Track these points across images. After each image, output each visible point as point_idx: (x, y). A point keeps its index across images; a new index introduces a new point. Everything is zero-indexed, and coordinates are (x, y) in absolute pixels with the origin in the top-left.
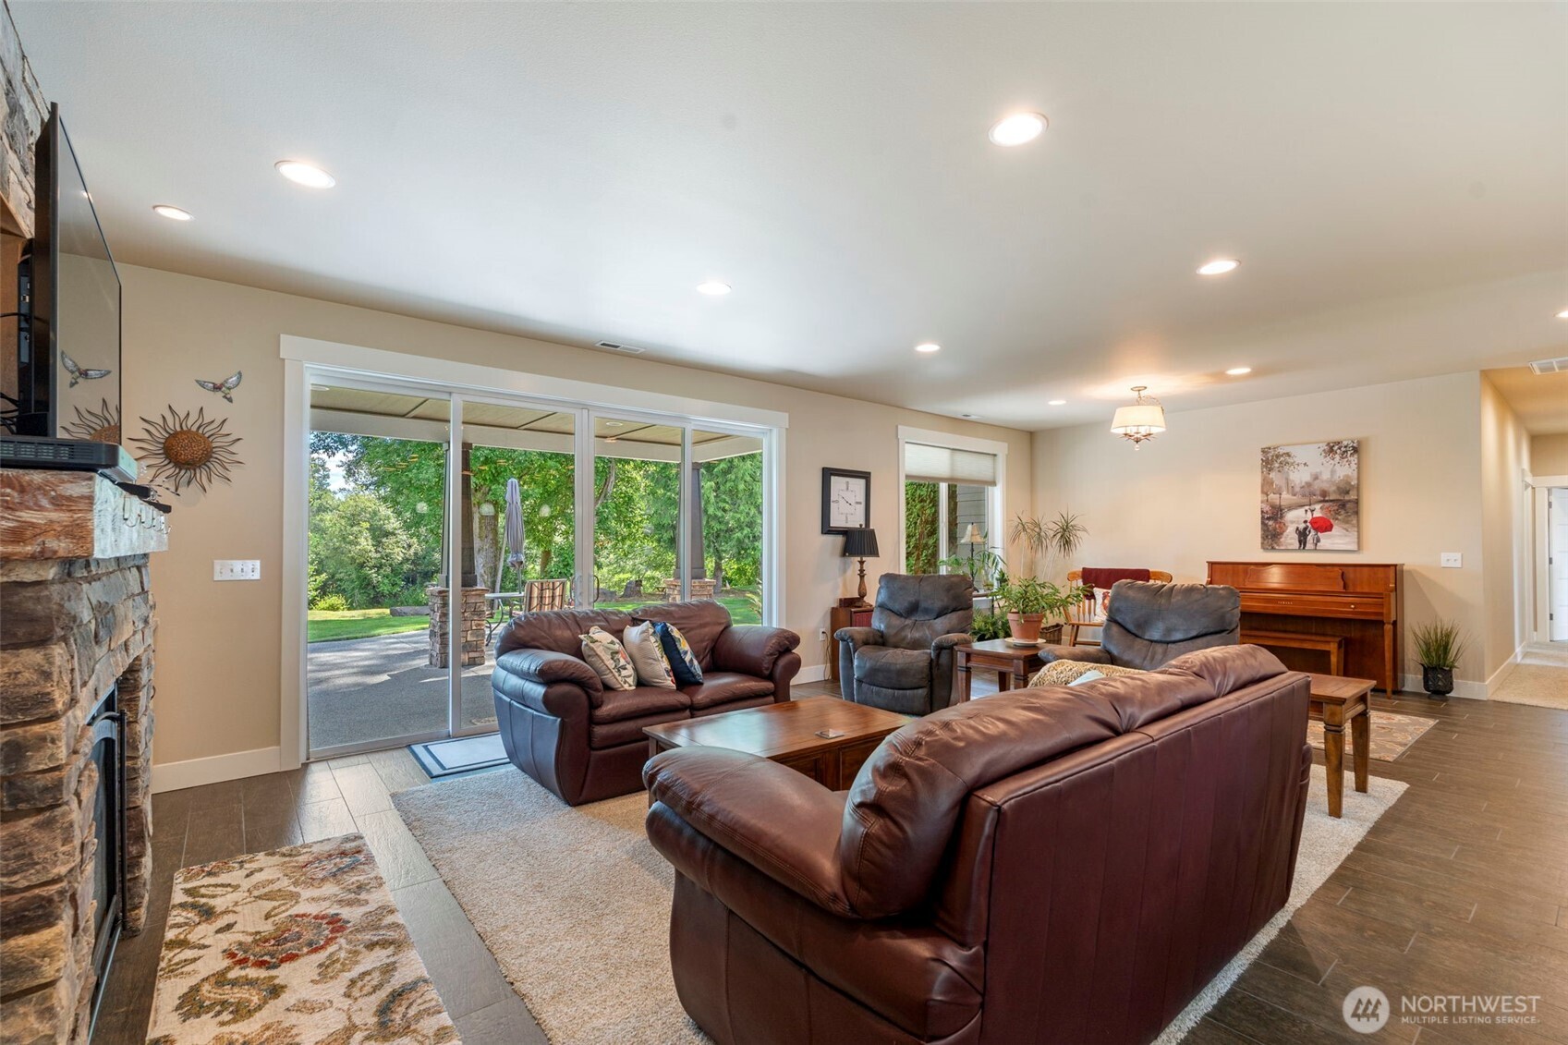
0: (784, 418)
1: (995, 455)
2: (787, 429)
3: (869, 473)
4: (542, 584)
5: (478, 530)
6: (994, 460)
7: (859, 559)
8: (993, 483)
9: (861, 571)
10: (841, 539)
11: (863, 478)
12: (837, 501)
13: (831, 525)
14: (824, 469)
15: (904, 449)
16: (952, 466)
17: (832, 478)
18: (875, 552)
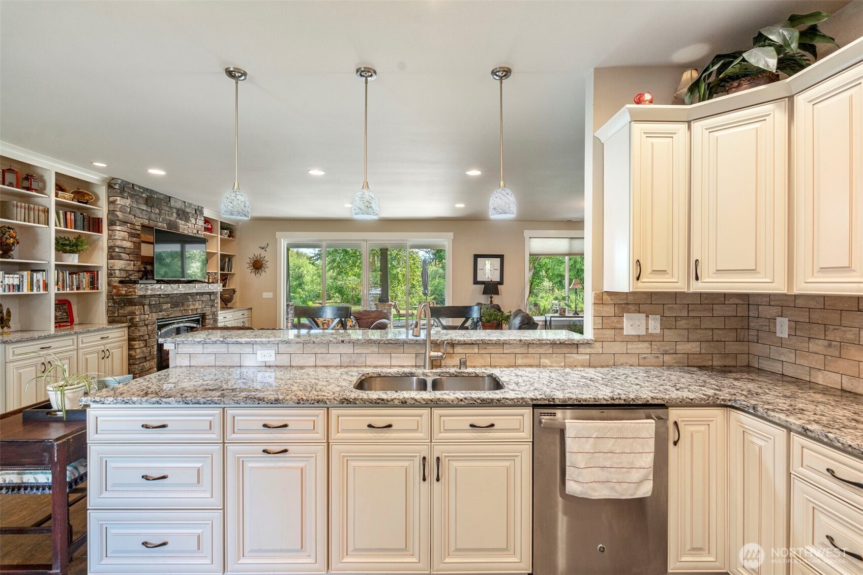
0: (451, 235)
2: (452, 240)
3: (503, 255)
9: (491, 301)
10: (483, 286)
11: (499, 258)
12: (482, 269)
13: (478, 280)
14: (474, 255)
15: (530, 241)
16: (571, 246)
17: (478, 259)
18: (497, 293)
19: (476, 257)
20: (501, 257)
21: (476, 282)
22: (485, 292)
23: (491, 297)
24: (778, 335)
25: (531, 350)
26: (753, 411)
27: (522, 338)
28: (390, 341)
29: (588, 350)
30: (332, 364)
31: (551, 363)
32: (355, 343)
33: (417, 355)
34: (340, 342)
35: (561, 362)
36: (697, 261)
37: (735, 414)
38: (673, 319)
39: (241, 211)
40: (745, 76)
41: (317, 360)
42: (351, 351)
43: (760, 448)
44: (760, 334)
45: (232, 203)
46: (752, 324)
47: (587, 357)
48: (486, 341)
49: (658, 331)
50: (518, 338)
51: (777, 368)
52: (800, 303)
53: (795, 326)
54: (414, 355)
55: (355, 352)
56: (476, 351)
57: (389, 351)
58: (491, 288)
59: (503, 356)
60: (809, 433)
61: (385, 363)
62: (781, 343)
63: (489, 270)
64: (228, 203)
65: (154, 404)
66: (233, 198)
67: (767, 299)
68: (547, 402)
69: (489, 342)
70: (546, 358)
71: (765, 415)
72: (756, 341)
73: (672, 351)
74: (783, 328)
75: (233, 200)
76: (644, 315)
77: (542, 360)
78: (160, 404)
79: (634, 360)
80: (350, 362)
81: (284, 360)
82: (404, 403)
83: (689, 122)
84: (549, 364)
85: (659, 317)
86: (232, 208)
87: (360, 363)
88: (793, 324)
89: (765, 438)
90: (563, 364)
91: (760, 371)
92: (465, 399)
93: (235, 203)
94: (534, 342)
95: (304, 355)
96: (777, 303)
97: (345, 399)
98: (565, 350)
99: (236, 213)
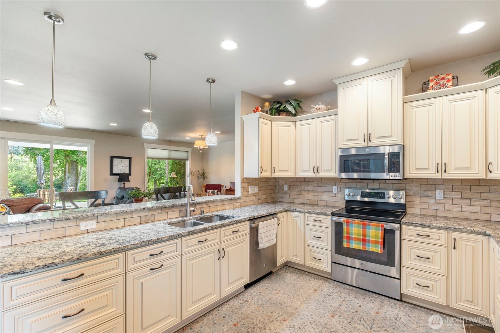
0: (93, 142)
1: (188, 152)
2: (94, 145)
3: (131, 157)
4: (44, 190)
5: (68, 170)
6: (187, 153)
7: (123, 183)
8: (187, 160)
9: (124, 186)
10: (118, 177)
11: (128, 159)
12: (117, 166)
13: (114, 173)
14: (111, 156)
15: (147, 150)
16: (169, 155)
17: (114, 159)
18: (128, 180)
19: (112, 158)
20: (130, 158)
21: (112, 174)
22: (120, 180)
23: (124, 184)
24: (285, 190)
25: (223, 203)
26: (296, 211)
27: (222, 198)
28: (170, 206)
29: (240, 201)
30: (135, 223)
31: (230, 207)
32: (149, 209)
33: (180, 211)
34: (143, 209)
35: (232, 207)
36: (274, 167)
37: (289, 213)
38: (260, 187)
39: (62, 122)
40: (285, 111)
41: (126, 222)
42: (147, 214)
43: (297, 220)
44: (280, 190)
45: (56, 115)
46: (277, 187)
47: (240, 203)
48: (209, 201)
49: (257, 192)
50: (220, 198)
51: (284, 200)
52: (291, 180)
53: (289, 187)
54: (179, 212)
55: (149, 214)
56: (204, 206)
57: (167, 211)
58: (123, 178)
59: (214, 207)
60: (310, 212)
61: (164, 218)
62: (285, 192)
63: (121, 167)
64: (53, 115)
65: (74, 261)
66: (57, 112)
67: (281, 179)
68: (253, 218)
69: (211, 201)
70: (228, 206)
71: (299, 211)
72: (278, 192)
73: (260, 199)
74: (286, 188)
75: (57, 114)
76: (254, 186)
77: (227, 207)
78: (81, 260)
79: (251, 203)
80: (146, 220)
81: (103, 225)
82: (213, 228)
83: (272, 121)
84: (229, 208)
85: (258, 186)
86: (56, 120)
87: (151, 220)
88: (289, 186)
89: (298, 217)
90: (233, 208)
91: (280, 202)
92: (232, 221)
93: (58, 116)
94: (226, 199)
95: (117, 221)
96: (284, 180)
97: (190, 231)
98: (233, 202)
99: (59, 123)
